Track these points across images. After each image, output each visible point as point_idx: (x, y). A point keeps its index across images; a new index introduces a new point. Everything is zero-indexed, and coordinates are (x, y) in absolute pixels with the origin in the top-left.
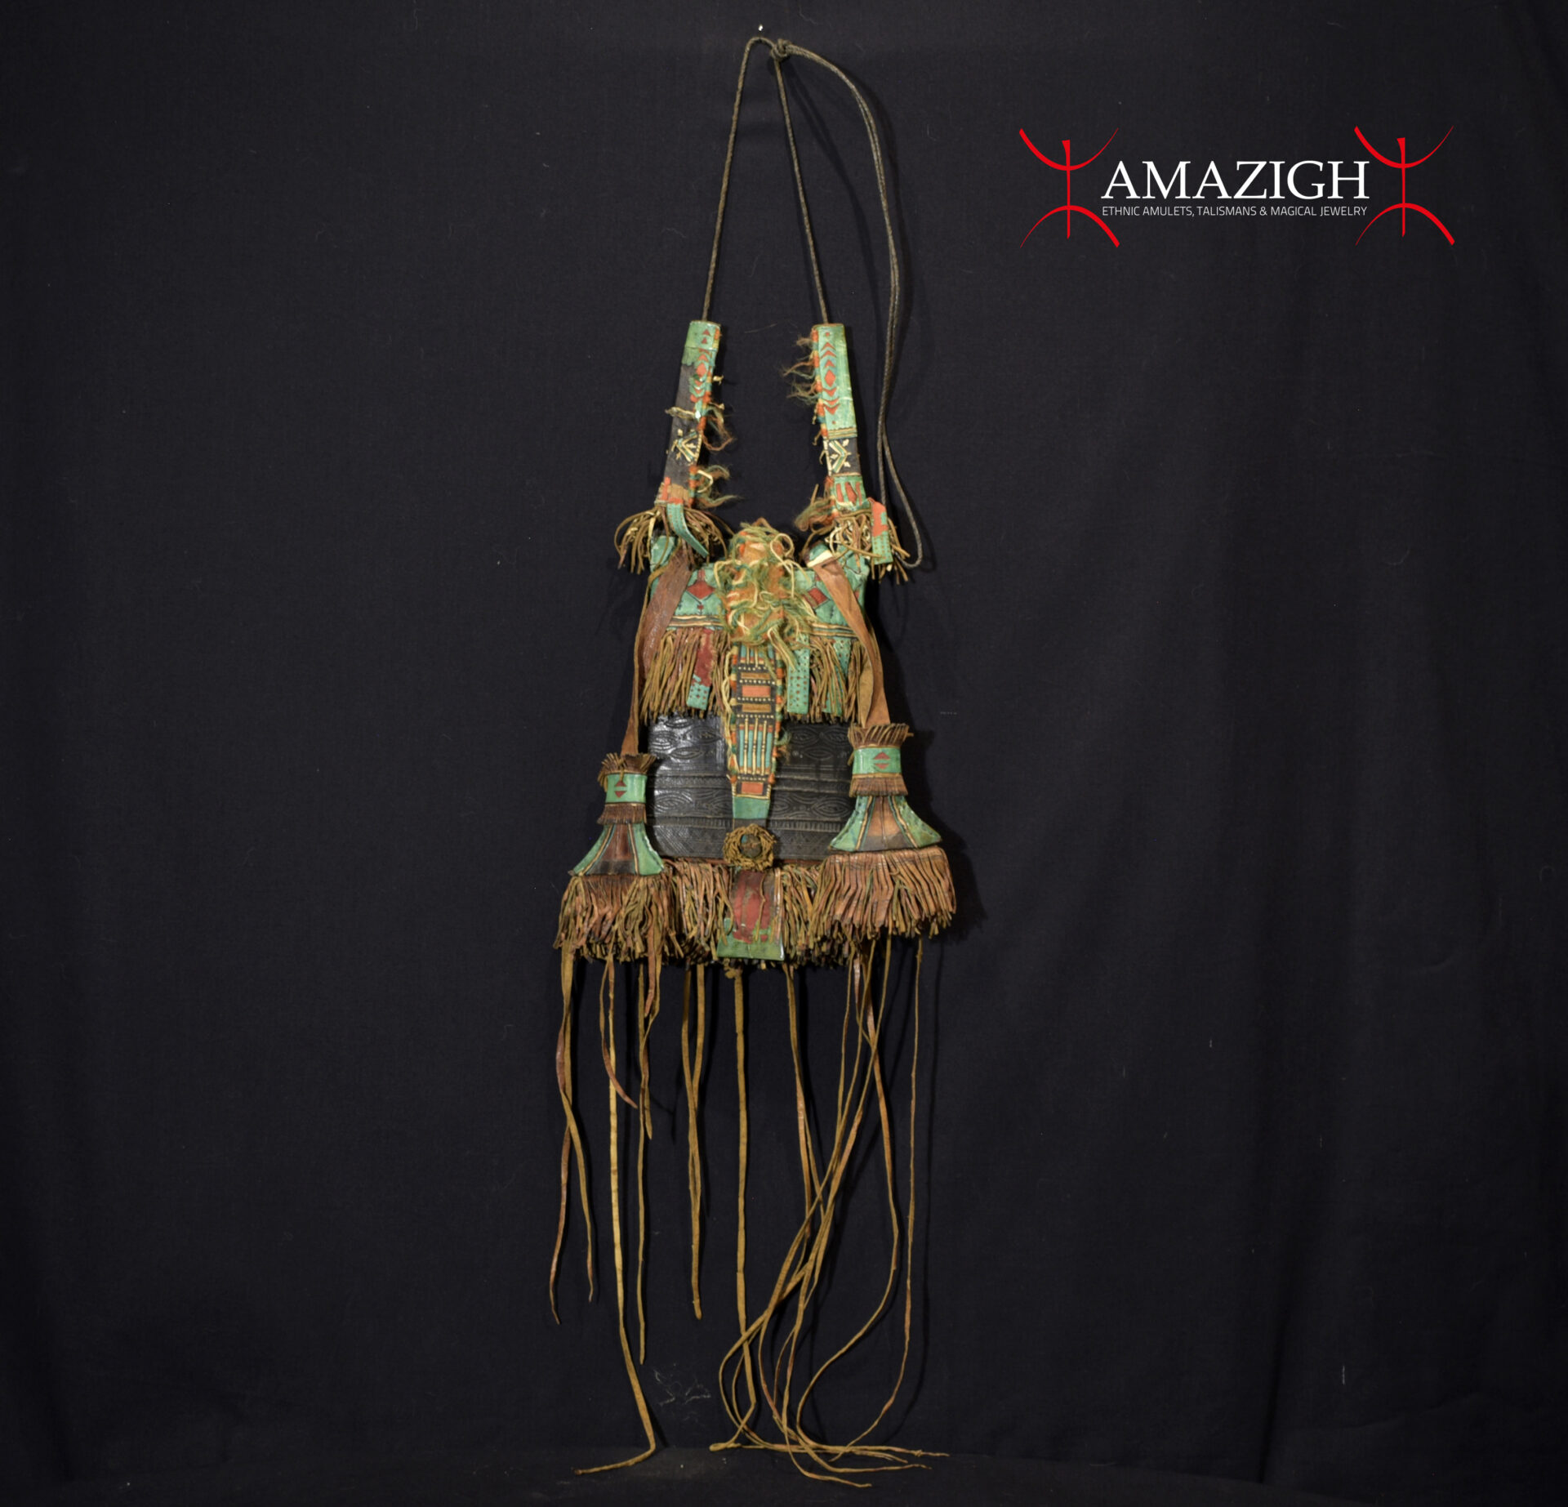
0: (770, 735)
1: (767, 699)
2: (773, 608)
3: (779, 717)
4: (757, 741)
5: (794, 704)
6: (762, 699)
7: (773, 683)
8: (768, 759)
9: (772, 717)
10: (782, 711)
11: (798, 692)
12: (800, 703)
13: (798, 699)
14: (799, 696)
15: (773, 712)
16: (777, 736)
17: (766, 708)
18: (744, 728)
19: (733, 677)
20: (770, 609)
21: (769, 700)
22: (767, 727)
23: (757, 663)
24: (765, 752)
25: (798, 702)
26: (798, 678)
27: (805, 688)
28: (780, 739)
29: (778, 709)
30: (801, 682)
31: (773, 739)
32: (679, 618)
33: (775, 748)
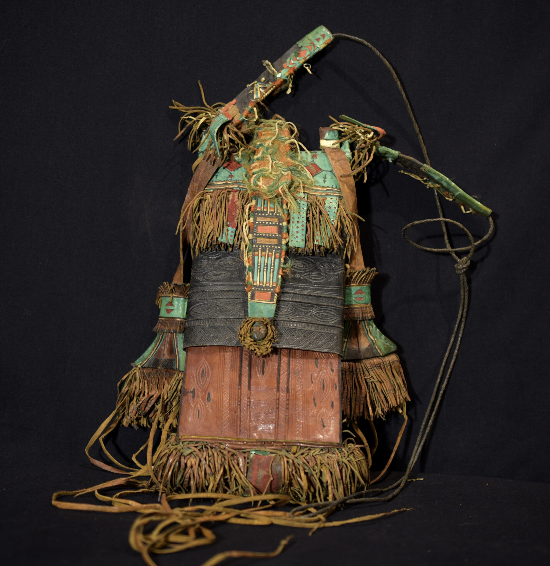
0: (277, 260)
1: (275, 235)
2: (283, 172)
3: (284, 248)
4: (267, 264)
5: (294, 240)
6: (272, 235)
7: (281, 224)
8: (275, 277)
9: (279, 247)
10: (287, 244)
11: (297, 232)
12: (299, 240)
13: (297, 237)
14: (298, 235)
15: (280, 244)
16: (282, 260)
17: (275, 241)
18: (258, 255)
19: (252, 220)
20: (281, 173)
21: (277, 235)
22: (275, 254)
23: (269, 210)
24: (273, 271)
25: (297, 239)
26: (298, 222)
27: (303, 230)
28: (285, 263)
29: (284, 242)
30: (300, 225)
31: (280, 263)
32: (215, 183)
33: (281, 269)
